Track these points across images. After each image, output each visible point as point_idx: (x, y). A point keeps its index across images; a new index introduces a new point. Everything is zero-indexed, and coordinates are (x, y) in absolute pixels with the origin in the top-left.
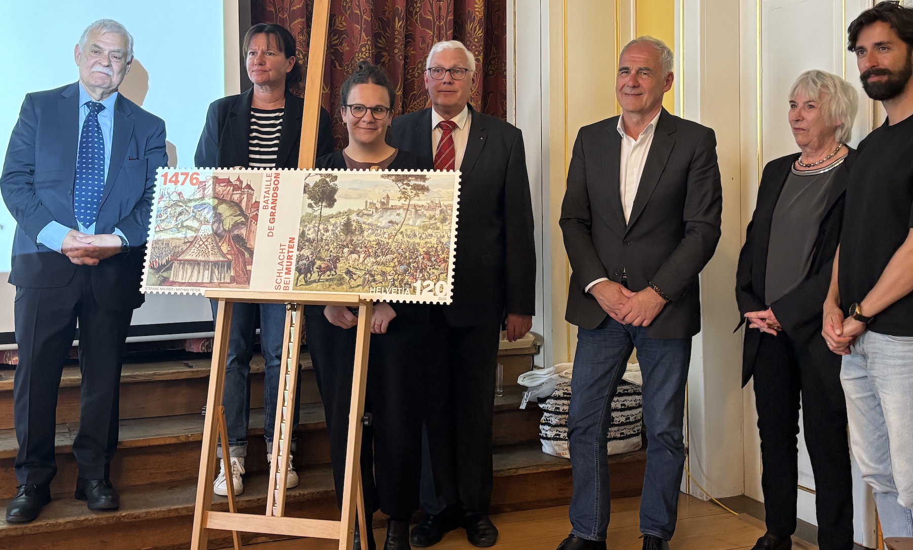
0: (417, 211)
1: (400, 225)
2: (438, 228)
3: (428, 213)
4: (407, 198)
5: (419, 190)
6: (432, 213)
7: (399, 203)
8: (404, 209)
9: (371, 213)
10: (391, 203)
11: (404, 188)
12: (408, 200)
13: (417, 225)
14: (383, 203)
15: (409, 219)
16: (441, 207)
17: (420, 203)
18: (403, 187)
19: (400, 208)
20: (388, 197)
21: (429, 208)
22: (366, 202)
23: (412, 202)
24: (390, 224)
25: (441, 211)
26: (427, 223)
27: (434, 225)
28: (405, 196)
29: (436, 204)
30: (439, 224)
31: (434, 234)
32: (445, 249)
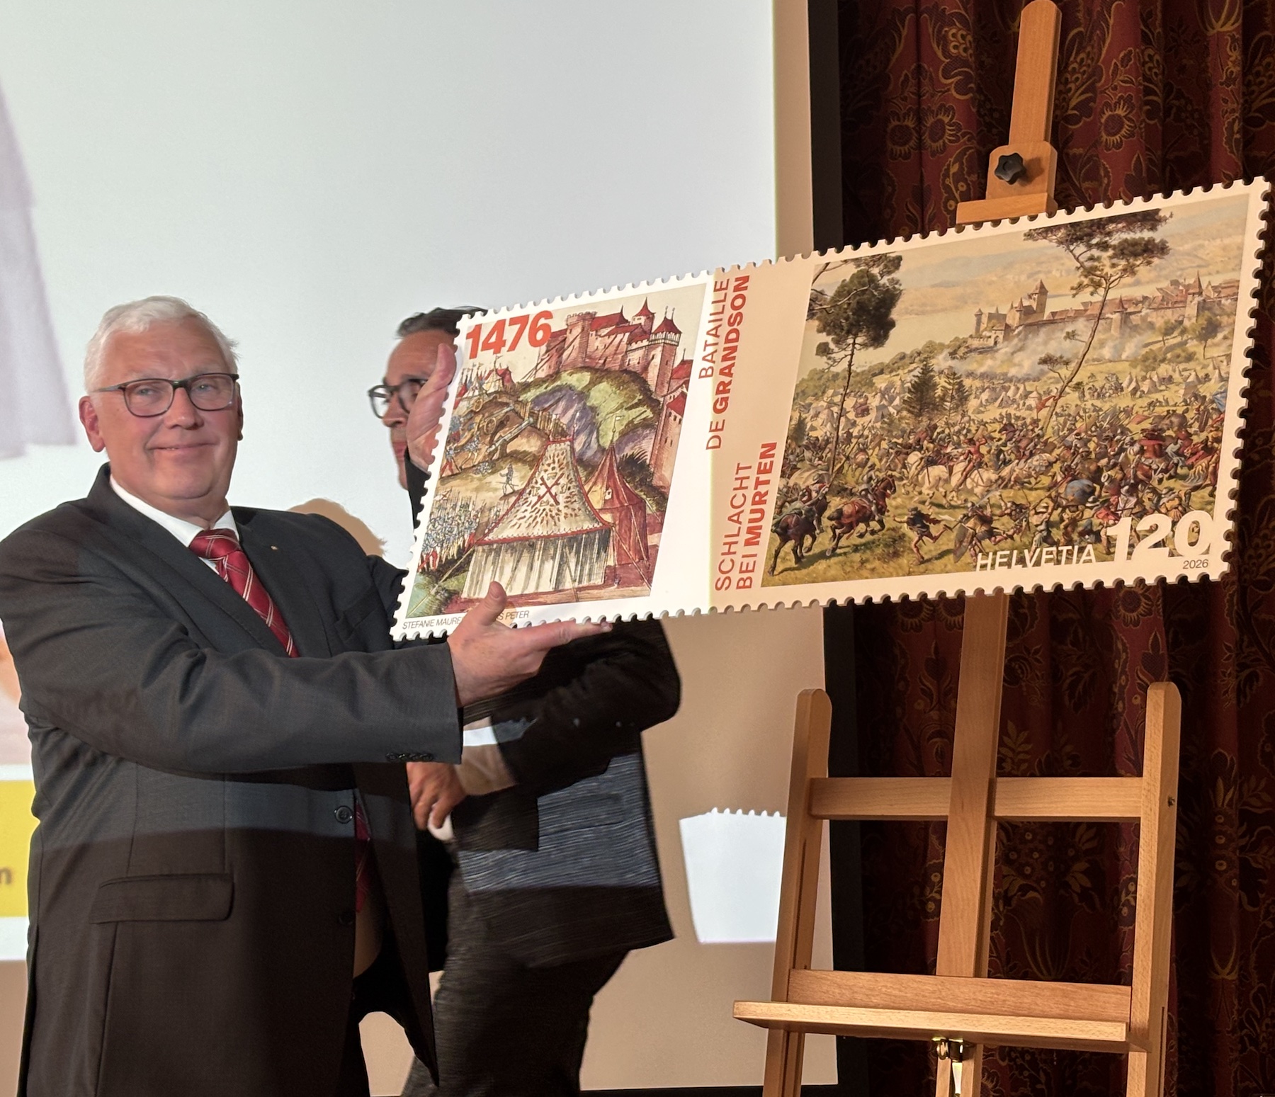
0: (1126, 316)
1: (1073, 365)
2: (1190, 358)
3: (1158, 319)
4: (1098, 285)
5: (1136, 255)
6: (1170, 316)
7: (1075, 304)
8: (1089, 318)
9: (991, 342)
10: (1052, 306)
11: (1092, 258)
12: (1101, 291)
13: (1124, 357)
14: (1026, 312)
15: (1102, 344)
16: (1200, 294)
17: (1137, 293)
18: (1088, 254)
19: (1078, 314)
20: (1043, 291)
21: (1166, 302)
22: (979, 315)
23: (1113, 294)
24: (1045, 367)
25: (1202, 307)
26: (1155, 347)
27: (1178, 351)
28: (1092, 280)
29: (1188, 287)
30: (1193, 345)
31: (1176, 376)
32: (1211, 414)
